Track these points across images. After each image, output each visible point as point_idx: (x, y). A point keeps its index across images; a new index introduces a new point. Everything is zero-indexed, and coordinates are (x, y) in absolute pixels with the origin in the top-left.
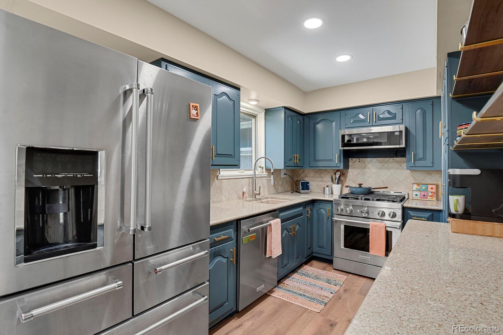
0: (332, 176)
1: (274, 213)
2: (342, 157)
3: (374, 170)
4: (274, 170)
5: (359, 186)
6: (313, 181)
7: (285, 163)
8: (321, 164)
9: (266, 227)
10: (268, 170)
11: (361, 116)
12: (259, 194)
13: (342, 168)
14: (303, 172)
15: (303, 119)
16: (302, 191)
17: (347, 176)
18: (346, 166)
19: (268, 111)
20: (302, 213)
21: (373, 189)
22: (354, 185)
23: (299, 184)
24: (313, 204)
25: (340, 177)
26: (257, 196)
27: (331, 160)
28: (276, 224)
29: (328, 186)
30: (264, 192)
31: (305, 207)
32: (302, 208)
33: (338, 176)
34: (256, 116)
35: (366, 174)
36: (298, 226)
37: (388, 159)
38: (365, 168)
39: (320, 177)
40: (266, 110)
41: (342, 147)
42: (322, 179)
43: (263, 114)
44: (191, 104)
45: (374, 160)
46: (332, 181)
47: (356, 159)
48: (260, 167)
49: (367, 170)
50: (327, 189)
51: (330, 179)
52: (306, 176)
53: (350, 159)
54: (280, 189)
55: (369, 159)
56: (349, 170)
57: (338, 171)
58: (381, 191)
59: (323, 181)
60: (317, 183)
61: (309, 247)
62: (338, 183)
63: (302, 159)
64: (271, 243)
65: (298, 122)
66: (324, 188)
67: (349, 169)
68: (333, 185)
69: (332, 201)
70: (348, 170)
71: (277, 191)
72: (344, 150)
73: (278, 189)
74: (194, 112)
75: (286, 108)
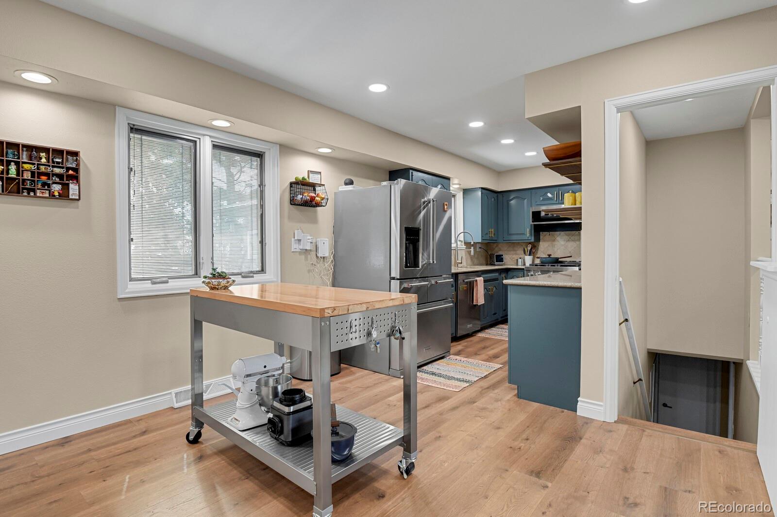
0: (524, 249)
1: (478, 273)
2: (533, 231)
3: (562, 243)
4: (474, 243)
5: (548, 256)
6: (507, 254)
7: (482, 237)
8: (514, 237)
9: (473, 281)
10: (466, 244)
11: (549, 195)
12: (461, 263)
13: (533, 240)
14: (497, 246)
15: (497, 197)
16: (496, 263)
17: (538, 249)
18: (538, 239)
19: (466, 192)
20: (498, 279)
21: (561, 258)
22: (545, 256)
23: (494, 257)
24: (507, 273)
25: (531, 249)
26: (459, 265)
27: (523, 234)
28: (480, 280)
29: (520, 258)
30: (464, 263)
31: (500, 274)
32: (497, 274)
33: (529, 248)
34: (455, 196)
35: (556, 246)
36: (495, 289)
37: (574, 232)
38: (554, 241)
39: (514, 250)
40: (464, 190)
41: (533, 222)
42: (515, 252)
43: (462, 193)
44: (445, 203)
45: (562, 233)
46: (525, 253)
47: (546, 233)
48: (460, 241)
49: (556, 243)
50: (520, 260)
51: (523, 252)
52: (500, 250)
53: (541, 233)
54: (476, 261)
55: (559, 232)
56: (541, 243)
57: (530, 243)
58: (568, 259)
59: (516, 254)
60: (510, 256)
61: (504, 309)
62: (530, 255)
63: (497, 233)
64: (477, 294)
65: (493, 200)
66: (517, 260)
67: (540, 241)
68: (525, 257)
69: (523, 269)
70: (539, 244)
71: (473, 263)
72: (534, 225)
73: (474, 261)
74: (446, 207)
75: (482, 188)
